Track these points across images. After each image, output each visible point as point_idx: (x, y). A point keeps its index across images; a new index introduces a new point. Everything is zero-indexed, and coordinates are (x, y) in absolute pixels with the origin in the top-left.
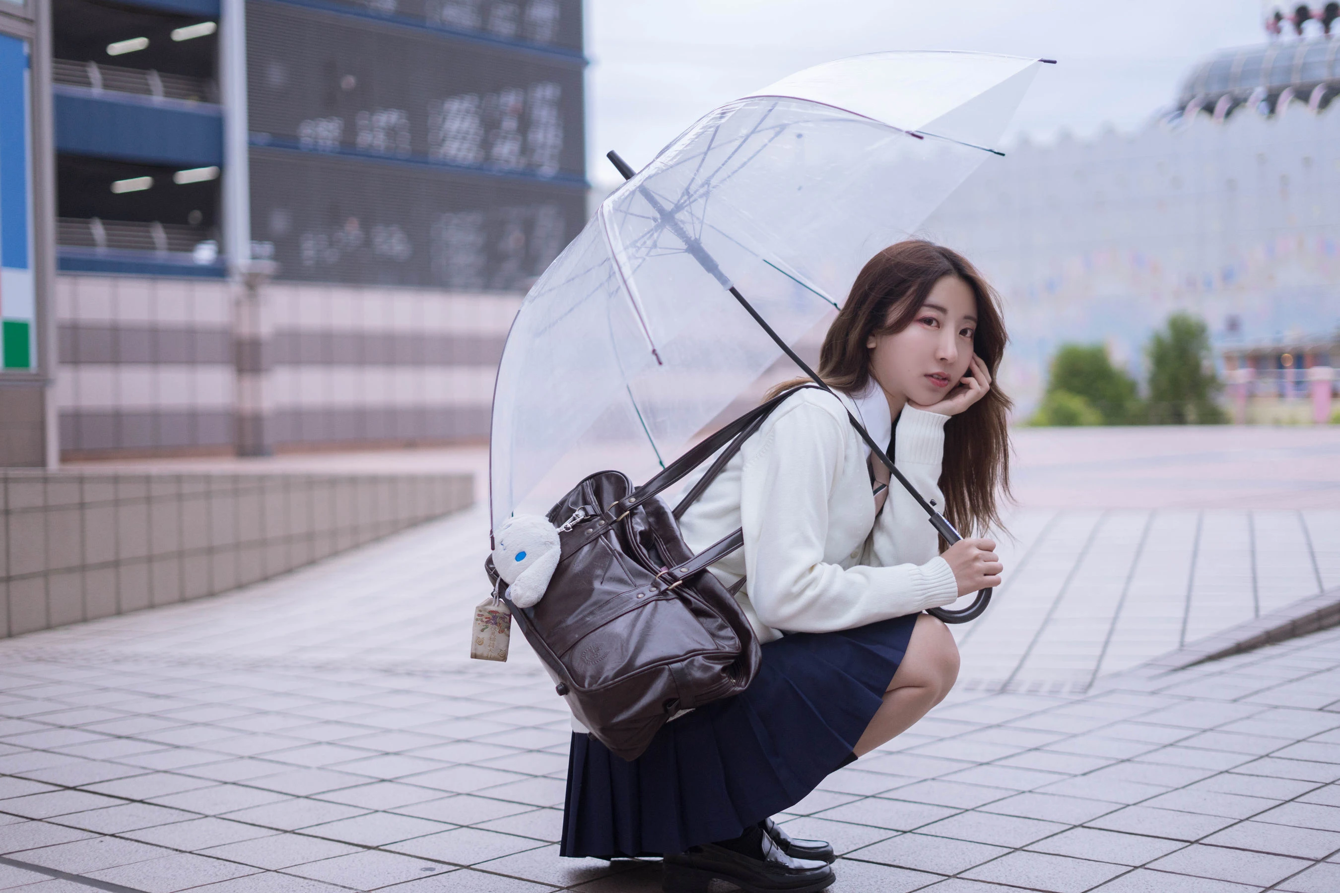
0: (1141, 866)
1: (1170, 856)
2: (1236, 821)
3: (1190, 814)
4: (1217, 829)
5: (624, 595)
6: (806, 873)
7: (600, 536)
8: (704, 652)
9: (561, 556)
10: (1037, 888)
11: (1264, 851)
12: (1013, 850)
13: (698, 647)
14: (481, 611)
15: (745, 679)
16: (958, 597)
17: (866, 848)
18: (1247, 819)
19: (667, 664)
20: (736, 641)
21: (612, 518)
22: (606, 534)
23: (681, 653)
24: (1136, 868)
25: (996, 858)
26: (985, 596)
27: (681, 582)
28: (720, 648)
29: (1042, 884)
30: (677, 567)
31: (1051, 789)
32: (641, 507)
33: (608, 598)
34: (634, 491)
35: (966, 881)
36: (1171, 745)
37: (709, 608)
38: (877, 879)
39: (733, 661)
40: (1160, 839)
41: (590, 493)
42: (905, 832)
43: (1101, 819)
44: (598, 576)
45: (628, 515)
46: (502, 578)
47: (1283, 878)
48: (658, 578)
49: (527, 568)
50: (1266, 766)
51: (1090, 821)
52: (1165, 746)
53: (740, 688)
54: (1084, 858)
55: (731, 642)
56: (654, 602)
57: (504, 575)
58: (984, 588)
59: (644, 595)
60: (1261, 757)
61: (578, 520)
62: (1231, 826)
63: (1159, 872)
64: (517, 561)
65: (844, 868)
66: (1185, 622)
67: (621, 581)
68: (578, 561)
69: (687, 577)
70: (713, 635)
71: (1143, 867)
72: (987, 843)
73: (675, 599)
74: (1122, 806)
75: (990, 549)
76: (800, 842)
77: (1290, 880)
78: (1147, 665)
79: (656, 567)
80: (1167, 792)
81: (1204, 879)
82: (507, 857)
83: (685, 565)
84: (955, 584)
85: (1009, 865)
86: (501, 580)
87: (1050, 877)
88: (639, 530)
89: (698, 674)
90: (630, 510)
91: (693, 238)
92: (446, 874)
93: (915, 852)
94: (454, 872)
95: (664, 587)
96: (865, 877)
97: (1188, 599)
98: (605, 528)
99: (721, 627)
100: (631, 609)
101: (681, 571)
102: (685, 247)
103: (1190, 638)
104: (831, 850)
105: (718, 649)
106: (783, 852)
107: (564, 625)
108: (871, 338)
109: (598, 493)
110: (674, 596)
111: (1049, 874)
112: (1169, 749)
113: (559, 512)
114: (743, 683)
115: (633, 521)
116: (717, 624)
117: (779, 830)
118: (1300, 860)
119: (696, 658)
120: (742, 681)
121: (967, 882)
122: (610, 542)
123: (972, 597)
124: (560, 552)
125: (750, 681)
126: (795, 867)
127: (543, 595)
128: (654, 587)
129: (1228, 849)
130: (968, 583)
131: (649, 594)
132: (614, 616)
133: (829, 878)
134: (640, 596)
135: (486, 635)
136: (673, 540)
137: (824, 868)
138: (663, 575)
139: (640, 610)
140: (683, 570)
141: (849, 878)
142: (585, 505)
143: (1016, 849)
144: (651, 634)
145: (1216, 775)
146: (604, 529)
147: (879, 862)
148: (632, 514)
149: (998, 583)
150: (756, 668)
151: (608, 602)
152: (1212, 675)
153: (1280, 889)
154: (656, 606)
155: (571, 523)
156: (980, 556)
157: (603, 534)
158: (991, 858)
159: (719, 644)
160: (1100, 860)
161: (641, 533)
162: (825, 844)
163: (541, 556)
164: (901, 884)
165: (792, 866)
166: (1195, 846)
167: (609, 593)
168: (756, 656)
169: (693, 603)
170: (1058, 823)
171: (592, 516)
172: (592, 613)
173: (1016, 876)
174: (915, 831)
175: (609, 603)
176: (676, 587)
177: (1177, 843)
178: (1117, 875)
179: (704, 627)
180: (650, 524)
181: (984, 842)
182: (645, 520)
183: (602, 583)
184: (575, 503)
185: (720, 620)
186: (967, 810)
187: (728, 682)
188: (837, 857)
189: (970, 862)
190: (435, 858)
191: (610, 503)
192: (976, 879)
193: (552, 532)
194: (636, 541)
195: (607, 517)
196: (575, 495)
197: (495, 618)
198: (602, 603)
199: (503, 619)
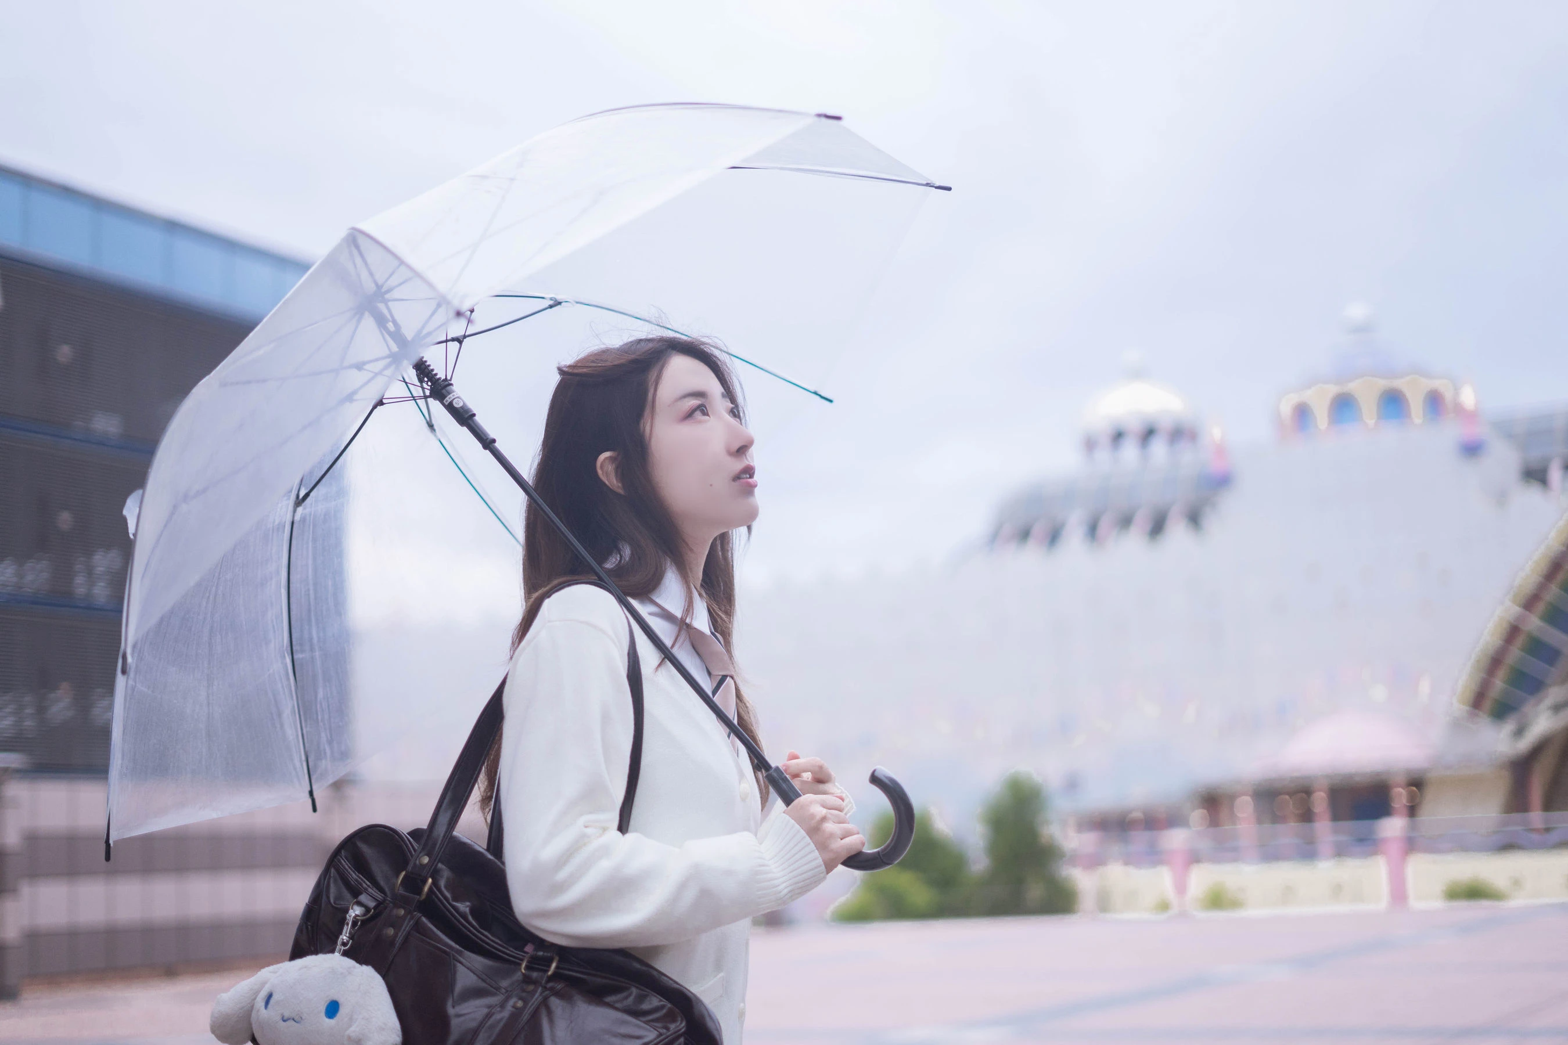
16: (827, 873)
21: (410, 900)
34: (415, 843)
41: (353, 875)
44: (445, 997)
64: (333, 1019)
70: (636, 1015)
90: (430, 877)
99: (641, 998)
105: (661, 1035)
113: (319, 918)
116: (633, 996)
139: (531, 1024)
142: (358, 895)
156: (828, 815)
157: (413, 930)
159: (655, 1026)
171: (376, 908)
184: (339, 898)
185: (632, 990)
194: (473, 926)
195: (400, 901)
196: (332, 885)
198: (469, 1036)
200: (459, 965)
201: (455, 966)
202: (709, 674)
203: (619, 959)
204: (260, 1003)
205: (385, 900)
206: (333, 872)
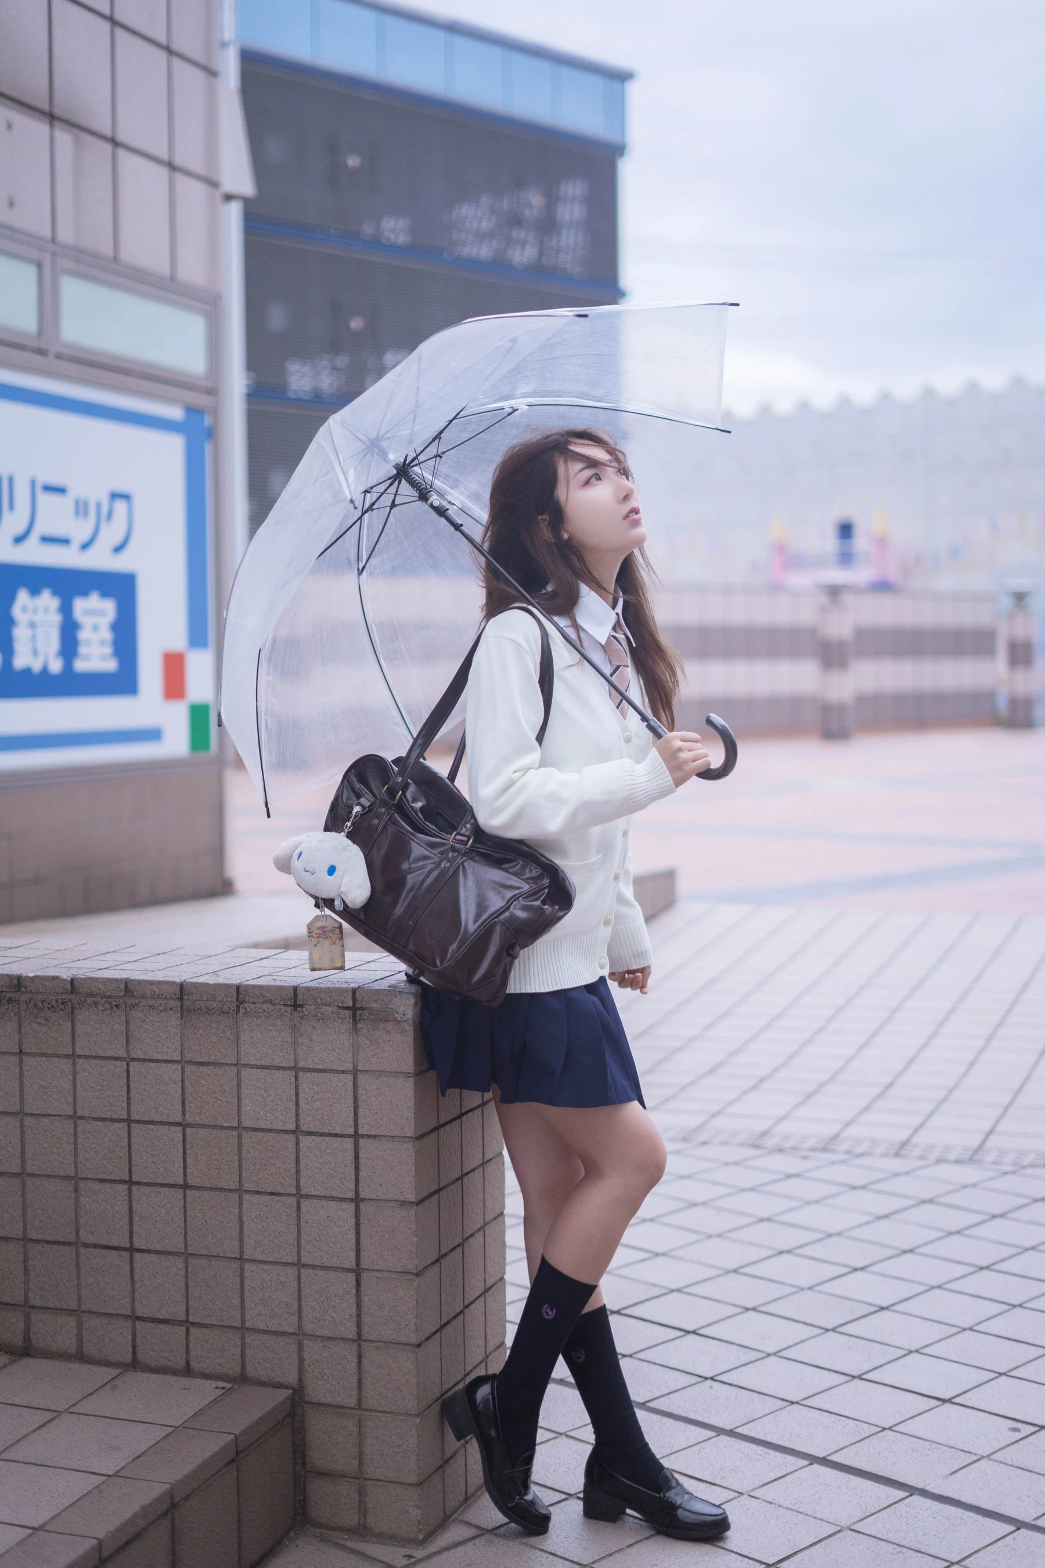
7: (387, 824)
8: (521, 894)
13: (513, 892)
14: (311, 929)
19: (498, 917)
21: (389, 802)
22: (392, 820)
23: (504, 903)
27: (472, 839)
34: (394, 766)
39: (546, 892)
41: (358, 784)
45: (402, 794)
46: (324, 897)
61: (359, 816)
64: (331, 877)
70: (521, 877)
73: (476, 858)
84: (670, 777)
88: (418, 807)
89: (523, 915)
90: (401, 790)
98: (388, 814)
99: (524, 868)
109: (364, 781)
113: (337, 811)
116: (517, 865)
130: (679, 775)
135: (317, 948)
142: (360, 798)
146: (387, 816)
154: (465, 869)
155: (353, 822)
156: (683, 747)
161: (422, 809)
169: (490, 857)
171: (370, 807)
176: (471, 845)
179: (508, 872)
182: (421, 795)
184: (348, 800)
185: (519, 862)
187: (552, 911)
191: (380, 787)
194: (421, 820)
195: (384, 803)
196: (345, 791)
197: (324, 932)
198: (418, 885)
199: (333, 931)
200: (411, 841)
201: (409, 842)
202: (610, 662)
203: (517, 845)
204: (295, 856)
205: (375, 802)
206: (346, 782)
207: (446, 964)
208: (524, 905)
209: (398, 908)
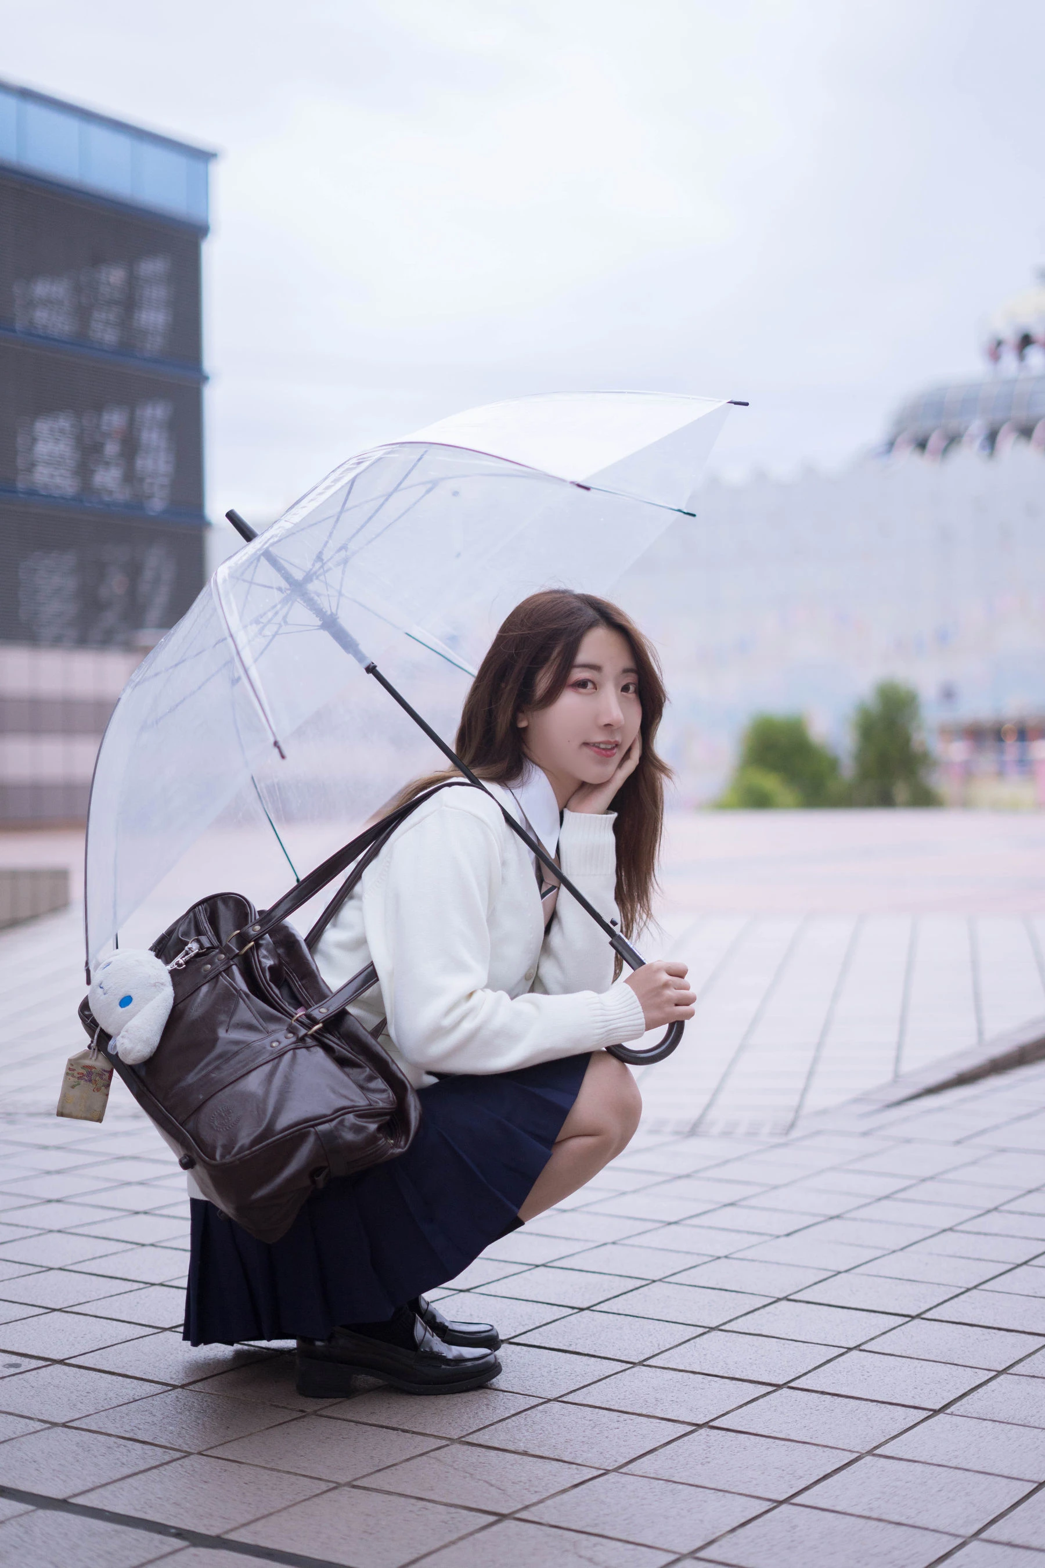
0: (855, 1348)
1: (888, 1334)
2: (963, 1290)
3: (909, 1283)
4: (941, 1300)
5: (255, 1044)
6: (466, 1363)
7: (220, 973)
8: (355, 1109)
9: (175, 999)
10: (737, 1376)
11: (995, 1326)
12: (707, 1329)
13: (345, 1103)
14: (72, 1065)
15: (404, 1138)
16: (646, 1030)
17: (537, 1330)
18: (975, 1287)
19: (313, 1126)
20: (389, 1094)
21: (233, 950)
22: (228, 970)
23: (328, 1112)
24: (850, 1349)
25: (689, 1340)
26: (676, 1030)
27: (320, 1025)
28: (372, 1103)
29: (742, 1372)
30: (316, 1006)
31: (749, 1254)
32: (267, 935)
33: (235, 1048)
34: (258, 917)
35: (654, 1369)
36: (887, 1197)
37: (354, 1056)
38: (549, 1369)
39: (388, 1118)
40: (877, 1314)
41: (204, 921)
42: (582, 1310)
43: (809, 1290)
44: (221, 1023)
45: (253, 946)
46: (103, 1028)
47: (1017, 1359)
48: (294, 1021)
49: (134, 1015)
50: (994, 1223)
51: (795, 1293)
52: (879, 1199)
53: (400, 1150)
54: (790, 1338)
55: (384, 1096)
56: (291, 1052)
57: (106, 1023)
58: (675, 1020)
59: (280, 1043)
60: (989, 1211)
61: (192, 954)
62: (957, 1296)
63: (877, 1355)
64: (122, 1007)
65: (511, 1356)
66: (899, 1047)
67: (250, 1027)
68: (196, 1004)
69: (327, 1019)
70: (362, 1088)
71: (858, 1348)
72: (678, 1321)
73: (316, 1047)
74: (834, 1273)
75: (681, 974)
76: (459, 1326)
77: (1025, 1361)
78: (857, 1100)
79: (290, 1009)
80: (884, 1256)
81: (928, 1362)
82: (108, 1349)
83: (323, 1004)
84: (642, 1015)
85: (703, 1349)
86: (102, 1030)
87: (751, 1363)
88: (268, 965)
89: (349, 1136)
90: (254, 941)
91: (329, 613)
92: (35, 1372)
93: (594, 1334)
94: (44, 1369)
95: (303, 1032)
96: (536, 1366)
97: (903, 1020)
98: (226, 964)
99: (370, 1079)
100: (265, 1061)
101: (320, 1012)
102: (320, 623)
103: (906, 1067)
104: (496, 1334)
105: (371, 1105)
106: (439, 1339)
107: (183, 1084)
108: (521, 715)
109: (213, 920)
110: (315, 1043)
111: (750, 1359)
112: (885, 1203)
113: (166, 945)
114: (402, 1143)
115: (259, 954)
116: (366, 1074)
117: (435, 1312)
118: (1036, 1337)
119: (346, 1116)
120: (401, 1141)
121: (656, 1371)
122: (234, 979)
123: (662, 1031)
124: (174, 995)
125: (409, 1142)
126: (455, 1357)
127: (156, 1047)
128: (290, 1032)
129: (954, 1325)
130: (656, 1014)
131: (285, 1042)
132: (245, 1071)
133: (494, 1369)
134: (274, 1044)
135: (76, 1092)
136: (310, 976)
137: (488, 1357)
138: (300, 1019)
139: (276, 1061)
140: (323, 1010)
141: (517, 1367)
142: (201, 935)
143: (712, 1329)
144: (290, 1090)
145: (939, 1233)
146: (224, 965)
147: (552, 1347)
148: (258, 946)
149: (691, 1015)
150: (417, 1125)
151: (236, 1053)
152: (929, 1111)
153: (1013, 1372)
154: (294, 1056)
155: (183, 959)
156: (670, 982)
157: (224, 971)
158: (683, 1340)
159: (371, 1100)
160: (809, 1341)
161: (271, 968)
162: (489, 1328)
163: (152, 1000)
164: (578, 1374)
165: (450, 1356)
166: (917, 1321)
167: (237, 1043)
168: (415, 1110)
169: (336, 1051)
170: (759, 1295)
171: (208, 948)
172: (217, 1068)
173: (712, 1362)
174: (594, 1308)
175: (237, 1055)
176: (316, 1032)
177: (897, 1317)
178: (829, 1358)
179: (350, 1078)
180: (279, 956)
181: (674, 1320)
182: (273, 953)
183: (227, 1031)
184: (186, 934)
185: (368, 1069)
186: (654, 1281)
187: (385, 1144)
188: (503, 1341)
189: (659, 1345)
190: (21, 1351)
191: (230, 933)
192: (666, 1366)
193: (160, 971)
194: (266, 980)
195: (227, 950)
196: (186, 924)
197: (90, 1074)
198: (229, 1055)
199: (100, 1075)
201: (240, 1004)
205: (216, 946)
206: (191, 914)
207: (228, 1159)
208: (354, 1124)
209: (192, 1074)
